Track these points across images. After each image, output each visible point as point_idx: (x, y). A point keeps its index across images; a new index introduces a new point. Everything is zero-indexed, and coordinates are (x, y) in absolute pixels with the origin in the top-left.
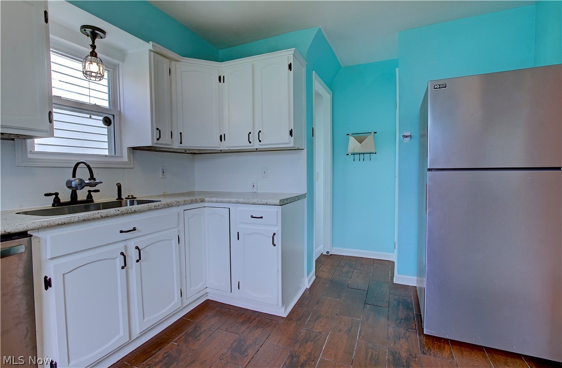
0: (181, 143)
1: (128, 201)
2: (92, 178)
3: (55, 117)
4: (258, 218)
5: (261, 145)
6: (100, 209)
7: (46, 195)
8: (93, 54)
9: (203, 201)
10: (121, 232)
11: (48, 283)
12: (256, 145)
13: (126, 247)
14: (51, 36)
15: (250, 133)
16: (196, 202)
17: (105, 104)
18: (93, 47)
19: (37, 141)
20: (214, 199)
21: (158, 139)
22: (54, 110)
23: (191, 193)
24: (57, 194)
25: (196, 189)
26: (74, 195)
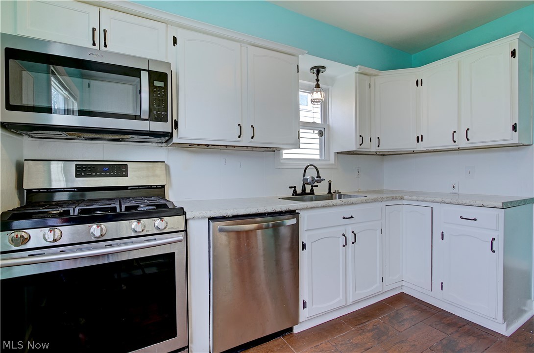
0: (378, 146)
1: (337, 195)
2: (319, 177)
3: (301, 135)
4: (471, 220)
5: (469, 144)
6: (313, 201)
7: (289, 188)
8: (318, 86)
9: (402, 199)
10: (344, 218)
11: (304, 247)
12: (462, 143)
13: (345, 230)
14: (300, 81)
15: (455, 132)
16: (396, 199)
17: (319, 121)
18: (318, 80)
19: (284, 151)
20: (415, 198)
21: (360, 145)
22: (301, 130)
23: (380, 191)
24: (295, 187)
25: (385, 188)
26: (304, 189)
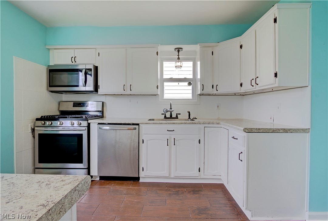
0: (217, 91)
2: (171, 109)
4: (236, 139)
7: (162, 114)
8: (178, 58)
10: (168, 131)
11: (143, 142)
13: (170, 137)
16: (213, 123)
18: (178, 55)
21: (203, 90)
24: (165, 114)
26: (171, 115)
